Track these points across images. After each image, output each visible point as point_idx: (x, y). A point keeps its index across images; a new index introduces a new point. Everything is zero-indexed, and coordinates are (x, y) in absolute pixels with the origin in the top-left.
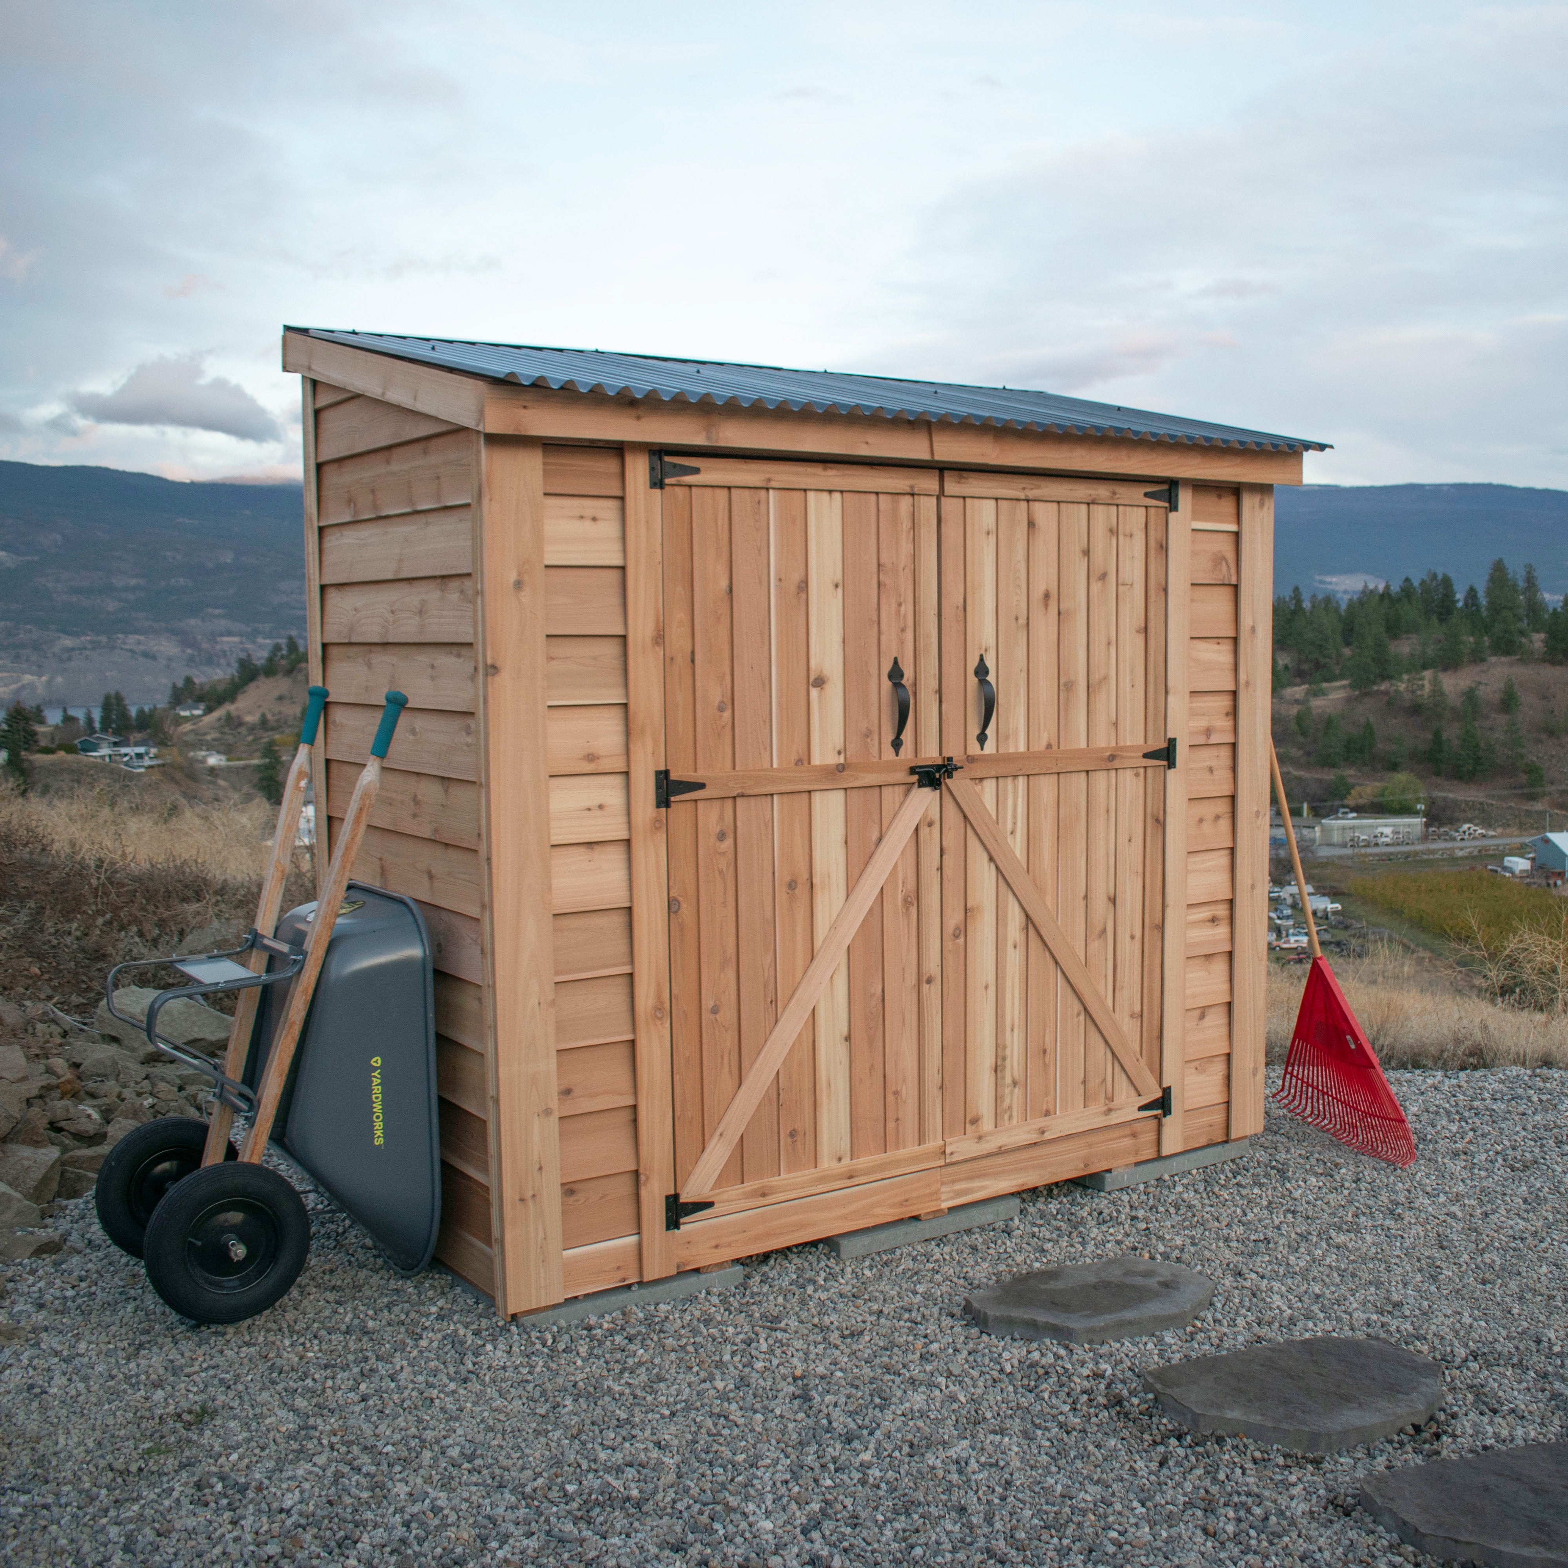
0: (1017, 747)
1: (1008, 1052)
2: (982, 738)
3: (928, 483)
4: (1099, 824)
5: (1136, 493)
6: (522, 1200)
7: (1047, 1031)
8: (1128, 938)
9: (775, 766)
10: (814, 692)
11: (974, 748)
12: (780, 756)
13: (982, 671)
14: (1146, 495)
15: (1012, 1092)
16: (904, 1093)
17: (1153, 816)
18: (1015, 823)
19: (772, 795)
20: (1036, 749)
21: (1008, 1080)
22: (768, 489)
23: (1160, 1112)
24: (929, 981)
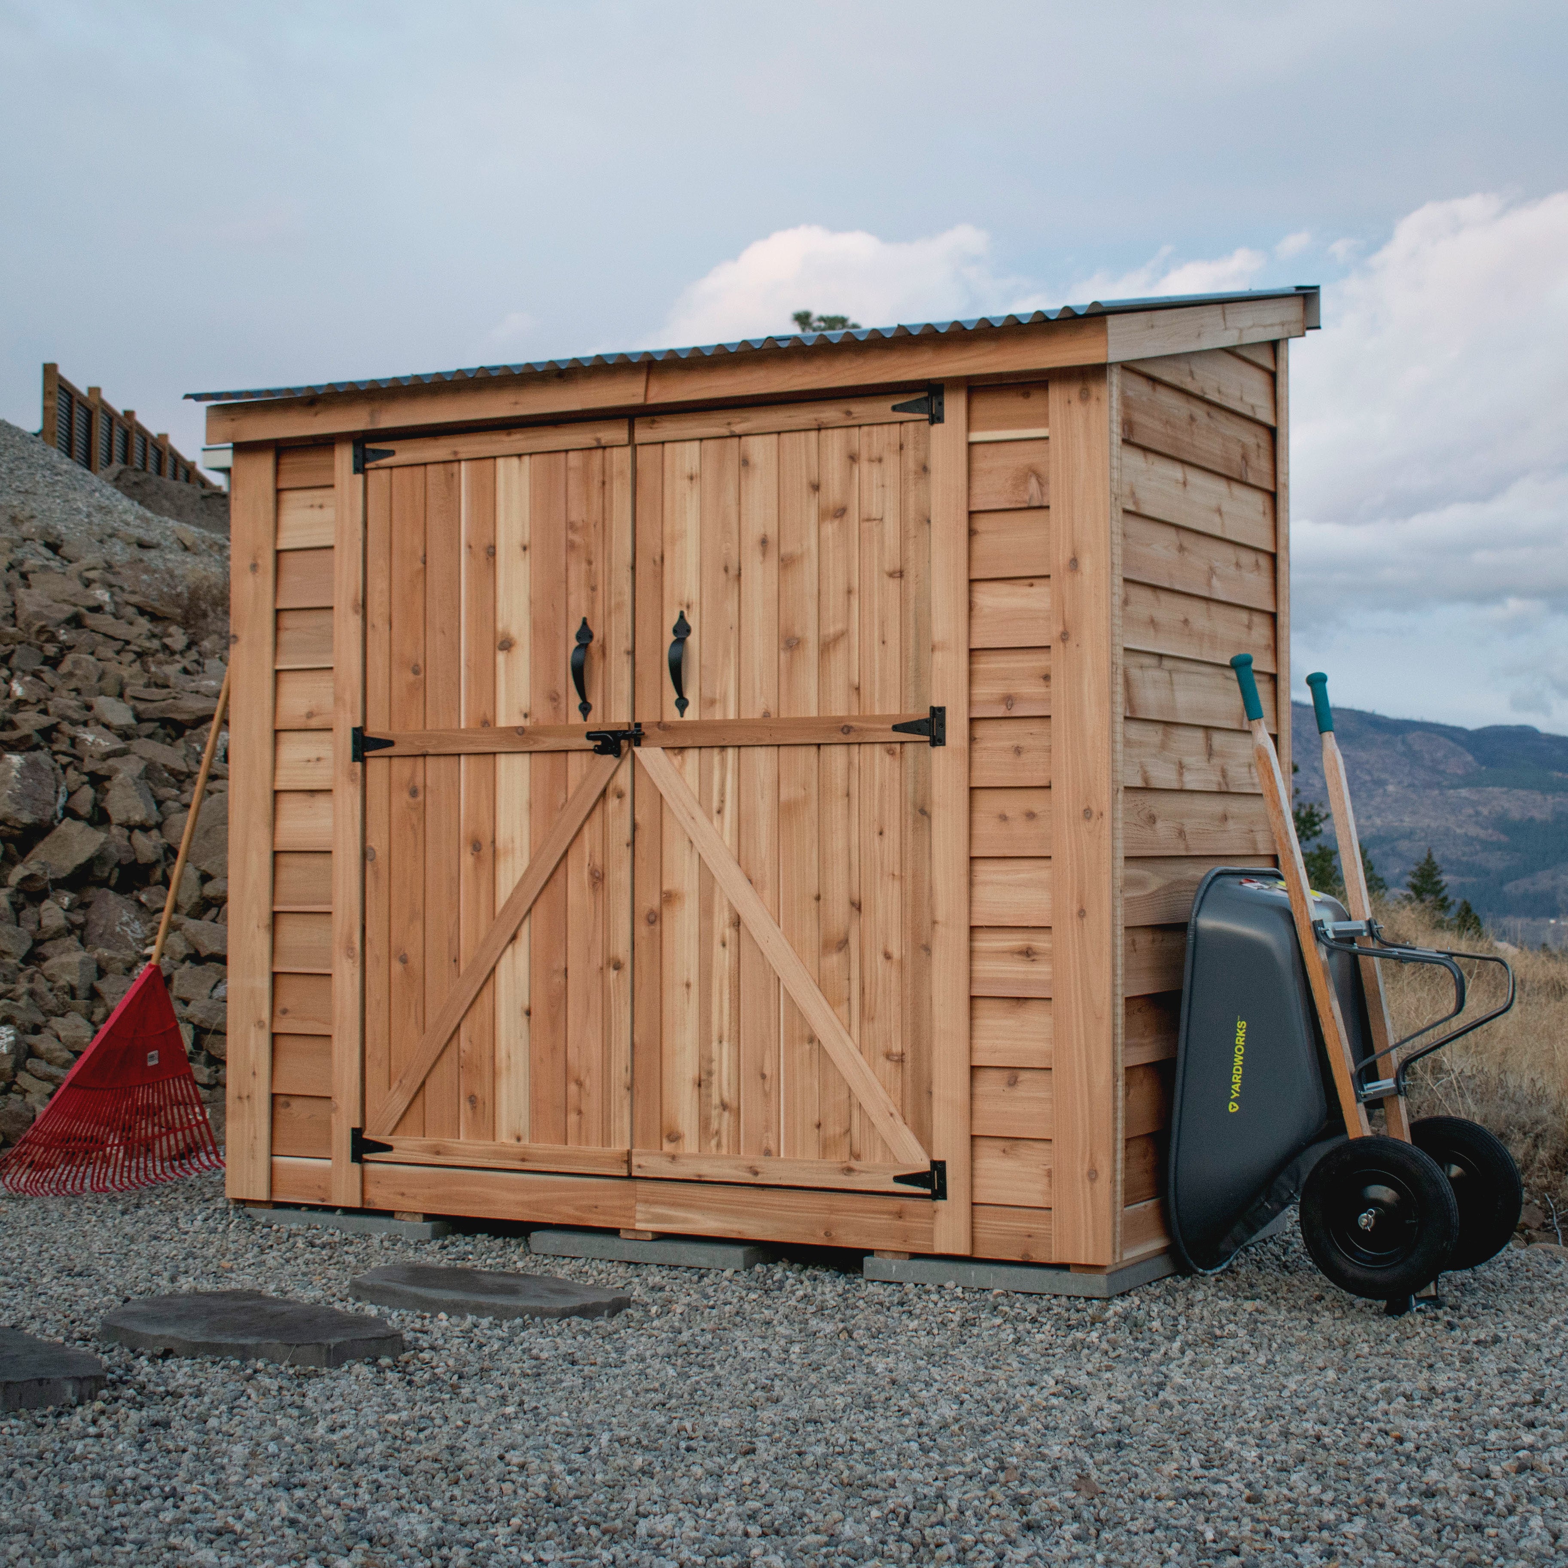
0: (725, 714)
1: (715, 1066)
2: (682, 704)
3: (615, 434)
4: (837, 808)
5: (882, 408)
6: (240, 1098)
7: (768, 1052)
8: (880, 958)
9: (463, 726)
10: (501, 657)
11: (672, 714)
12: (468, 719)
13: (682, 629)
14: (894, 408)
15: (720, 1116)
16: (587, 1083)
17: (915, 805)
18: (722, 801)
19: (459, 755)
20: (750, 717)
21: (716, 1100)
22: (459, 461)
23: (928, 1191)
24: (618, 966)
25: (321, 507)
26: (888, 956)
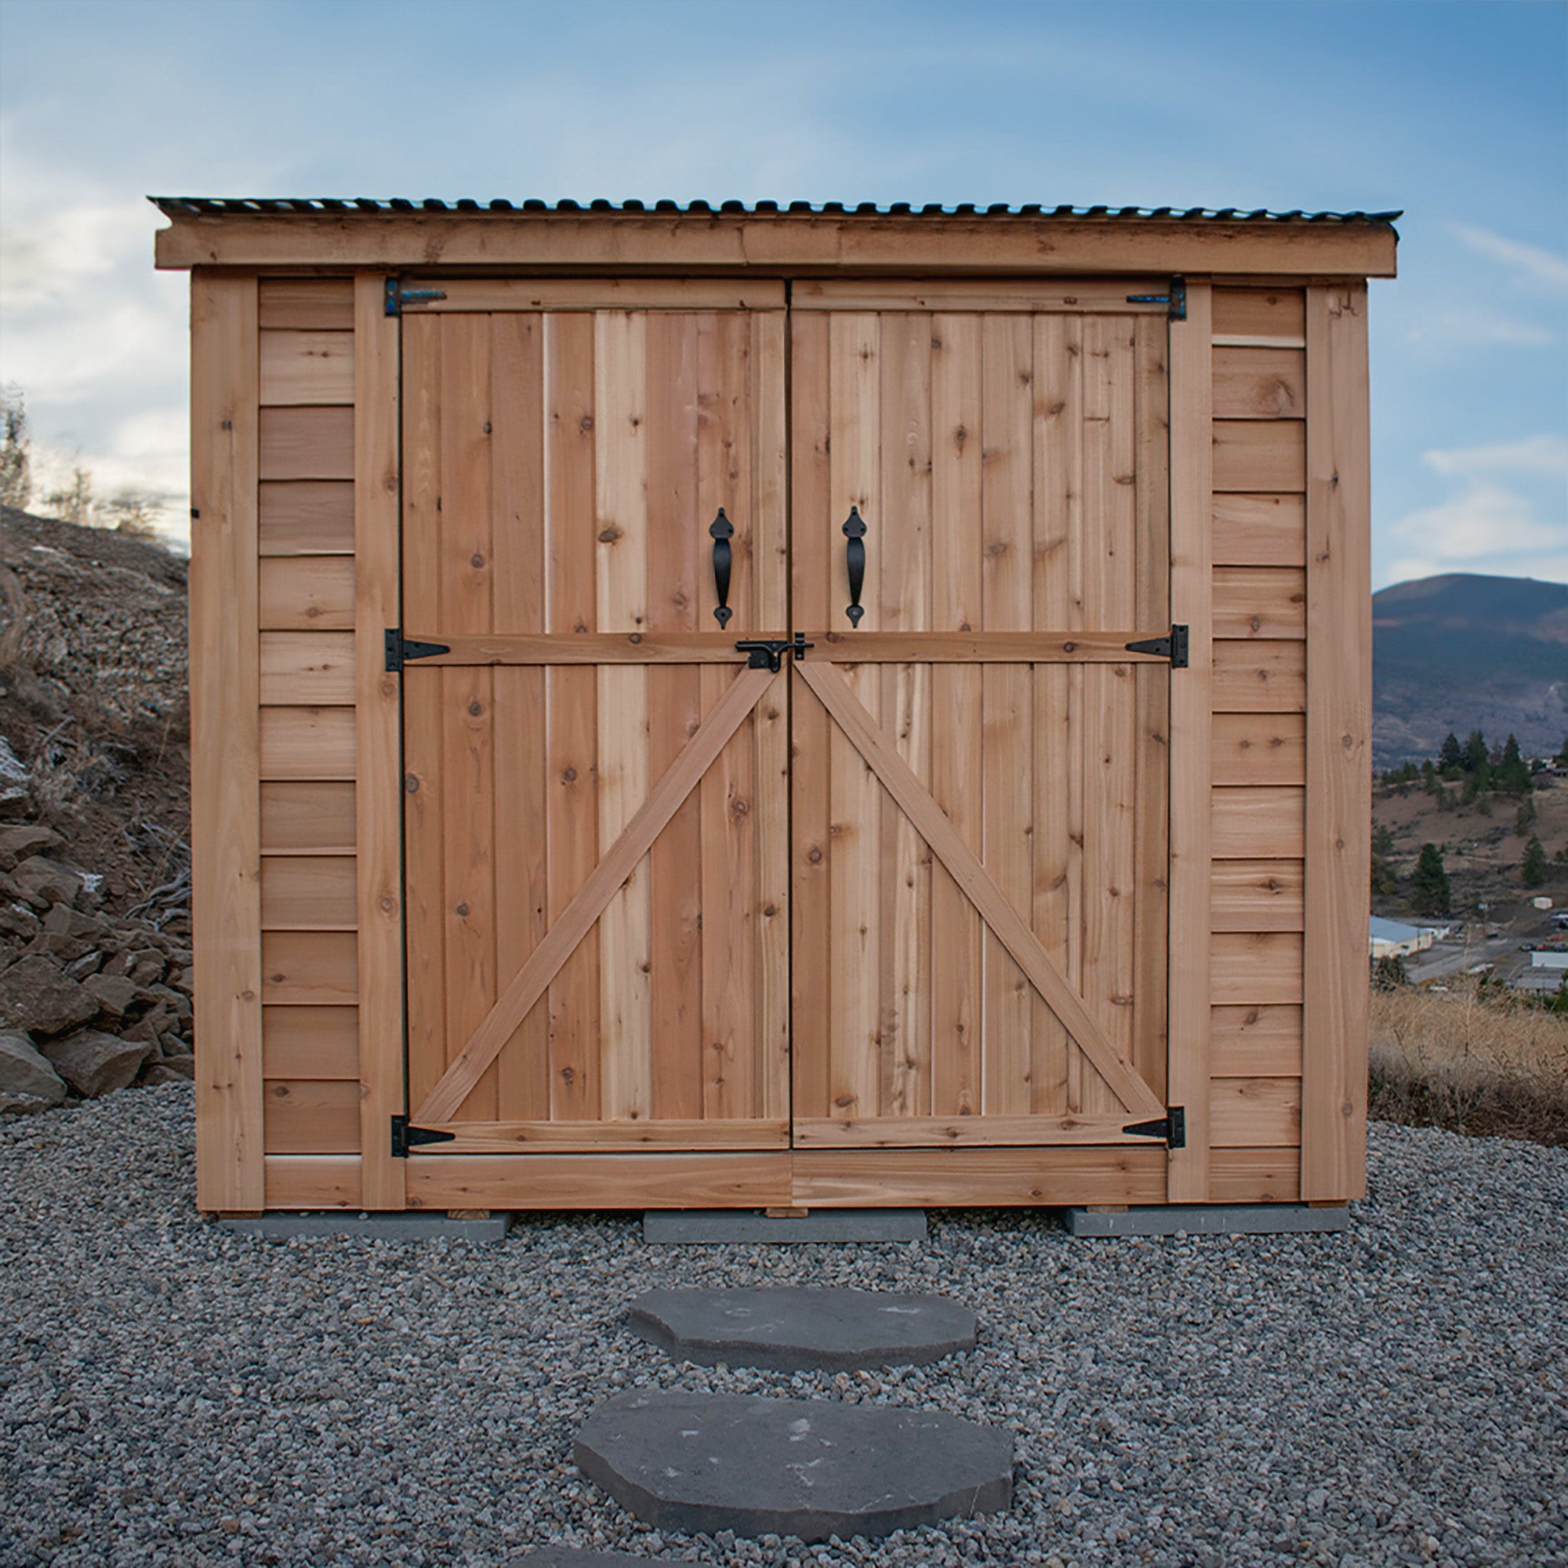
0: (911, 626)
1: (898, 1020)
2: (855, 612)
3: (765, 295)
4: (1054, 733)
5: (1113, 298)
6: (216, 1087)
7: (965, 1002)
8: (1106, 894)
9: (547, 631)
10: (603, 550)
11: (842, 624)
12: (554, 621)
13: (854, 530)
14: (1129, 300)
15: (905, 1075)
16: (730, 1047)
17: (1148, 731)
18: (908, 724)
19: (543, 665)
20: (944, 630)
21: (899, 1057)
22: (541, 312)
23: (1163, 1140)
24: (770, 912)
25: (325, 355)
26: (1114, 893)
